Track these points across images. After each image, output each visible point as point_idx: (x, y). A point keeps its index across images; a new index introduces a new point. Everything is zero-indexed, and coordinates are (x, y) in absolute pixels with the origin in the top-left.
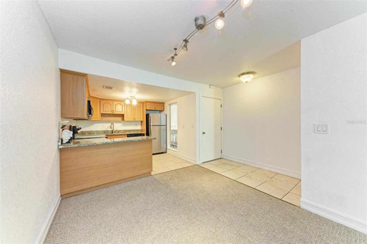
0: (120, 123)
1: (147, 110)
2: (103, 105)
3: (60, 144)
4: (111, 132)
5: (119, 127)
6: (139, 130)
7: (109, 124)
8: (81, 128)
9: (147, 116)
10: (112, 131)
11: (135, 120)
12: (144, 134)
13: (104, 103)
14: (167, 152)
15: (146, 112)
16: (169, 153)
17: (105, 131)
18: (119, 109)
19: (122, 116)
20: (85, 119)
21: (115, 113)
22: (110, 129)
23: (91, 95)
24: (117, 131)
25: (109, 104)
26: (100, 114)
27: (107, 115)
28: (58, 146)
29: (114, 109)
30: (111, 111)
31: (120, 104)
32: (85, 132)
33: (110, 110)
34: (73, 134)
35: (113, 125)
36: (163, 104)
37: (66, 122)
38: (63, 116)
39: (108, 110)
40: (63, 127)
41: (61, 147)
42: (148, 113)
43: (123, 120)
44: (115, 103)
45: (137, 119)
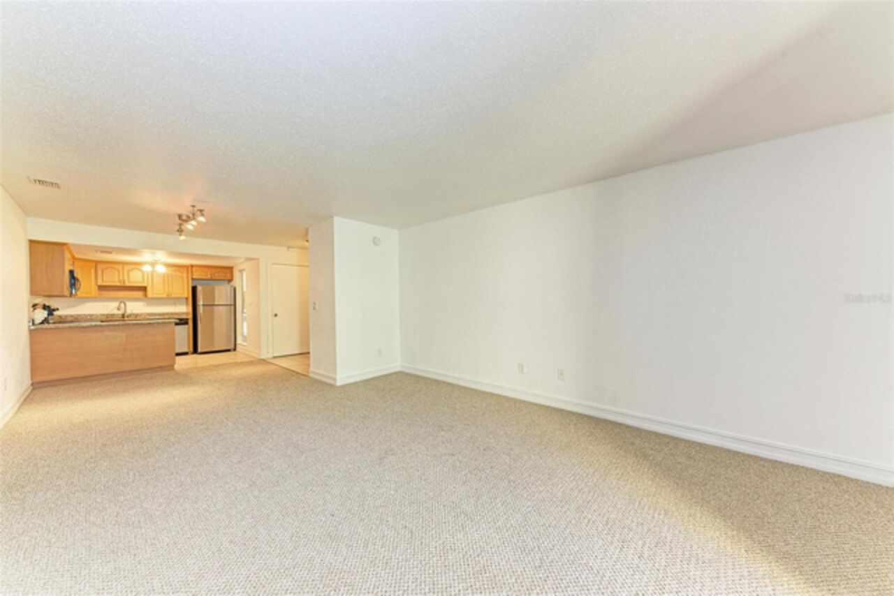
0: (138, 301)
1: (193, 279)
2: (103, 272)
3: (31, 324)
4: (119, 316)
5: (136, 307)
6: (183, 314)
7: (115, 304)
8: (58, 309)
9: (194, 289)
11: (169, 297)
12: (187, 319)
13: (105, 268)
14: (238, 349)
15: (192, 283)
16: (241, 351)
18: (135, 278)
19: (144, 289)
20: (66, 297)
21: (127, 284)
23: (76, 256)
25: (114, 268)
26: (97, 288)
27: (111, 289)
28: (29, 326)
29: (126, 278)
30: (120, 281)
31: (138, 269)
33: (117, 279)
34: (48, 315)
35: (125, 305)
36: (230, 269)
37: (39, 300)
38: (34, 292)
39: (111, 278)
40: (35, 306)
41: (32, 327)
42: (194, 285)
43: (146, 295)
44: (126, 268)
45: (175, 294)
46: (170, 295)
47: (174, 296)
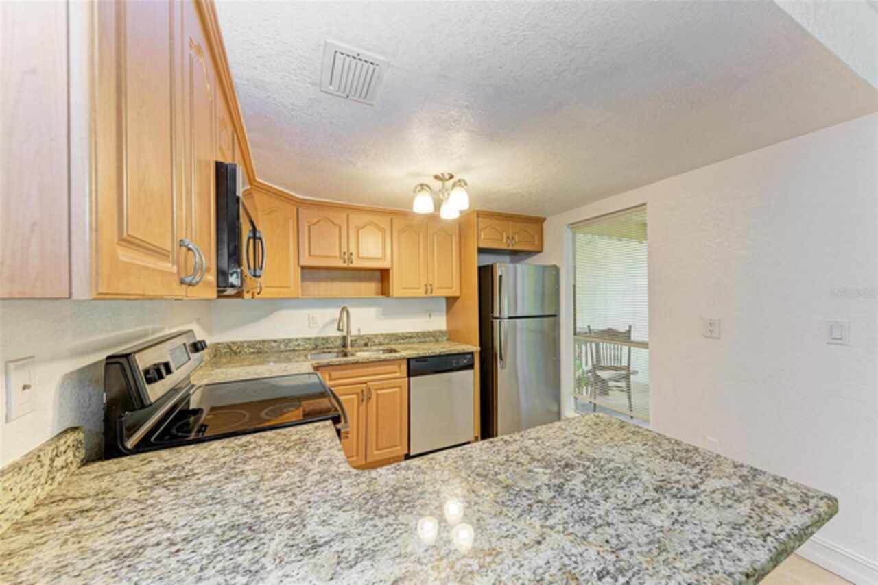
0: (370, 306)
1: (481, 250)
2: (309, 227)
4: (339, 342)
5: (368, 320)
7: (335, 313)
9: (485, 275)
10: (344, 338)
11: (429, 294)
12: (472, 354)
13: (315, 221)
15: (479, 261)
17: (316, 339)
19: (379, 275)
21: (357, 264)
22: (332, 332)
24: (361, 337)
25: (334, 224)
26: (299, 271)
27: (323, 273)
29: (353, 249)
30: (342, 255)
31: (377, 226)
32: (241, 345)
33: (337, 252)
35: (348, 312)
43: (385, 291)
44: (356, 219)
45: (438, 288)
46: (429, 291)
47: (436, 293)
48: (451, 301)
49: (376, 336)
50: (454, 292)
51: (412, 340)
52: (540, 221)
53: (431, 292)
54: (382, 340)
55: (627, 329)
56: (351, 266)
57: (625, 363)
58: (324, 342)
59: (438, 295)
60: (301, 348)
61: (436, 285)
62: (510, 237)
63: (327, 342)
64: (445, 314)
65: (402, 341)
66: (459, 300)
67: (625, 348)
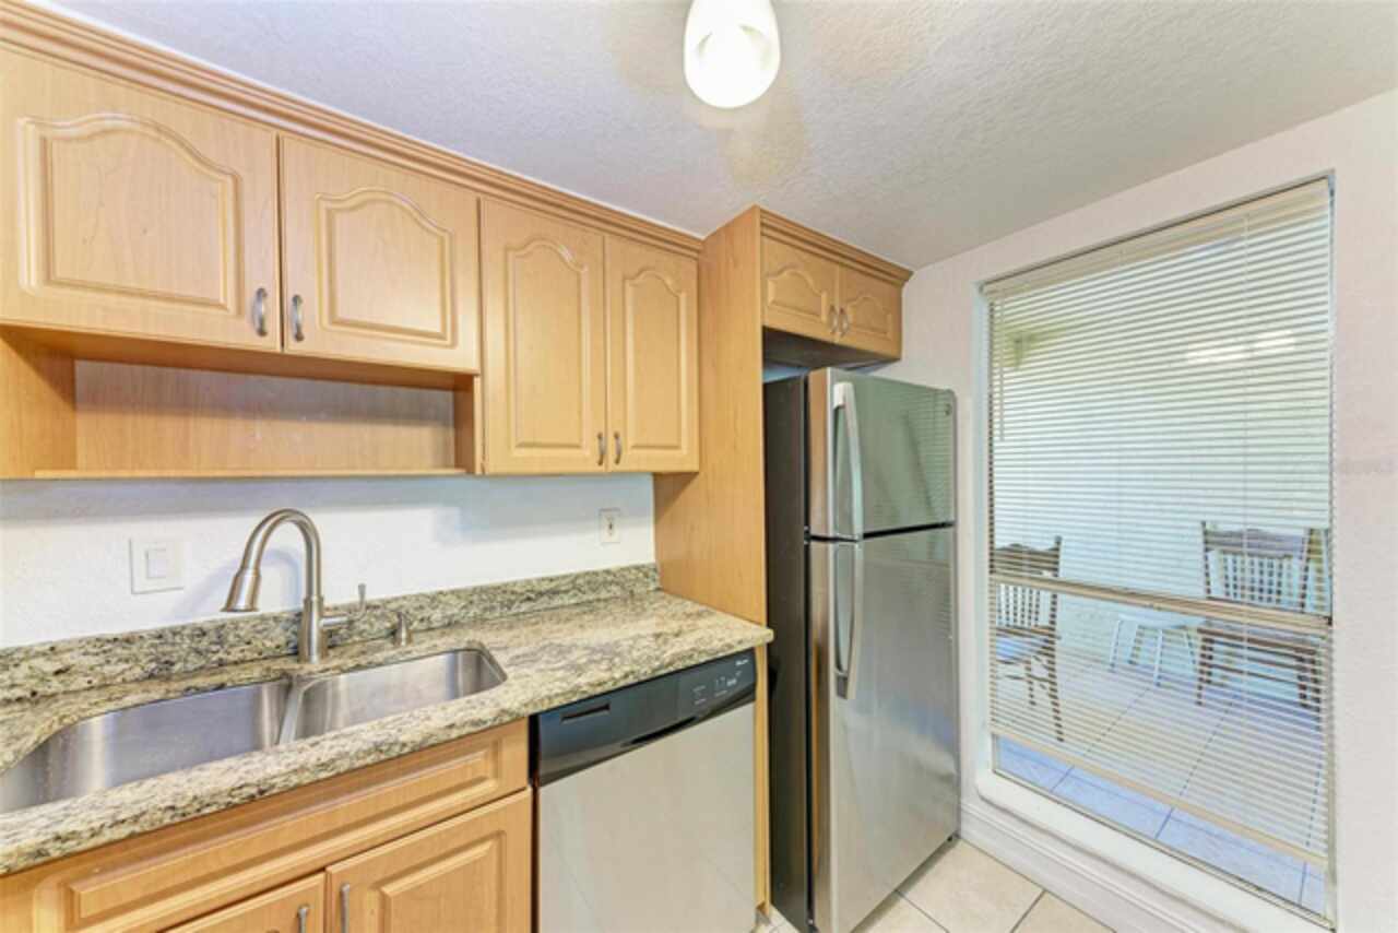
10: (301, 618)
11: (611, 466)
17: (161, 636)
24: (370, 609)
30: (250, 304)
43: (462, 455)
45: (636, 447)
46: (611, 455)
47: (635, 460)
48: (669, 487)
49: (434, 599)
50: (682, 459)
51: (557, 601)
52: (899, 277)
53: (617, 462)
54: (454, 610)
55: (1052, 544)
56: (293, 348)
57: (1044, 620)
58: (204, 644)
59: (634, 467)
60: (82, 682)
61: (630, 440)
62: (838, 310)
63: (221, 641)
64: (651, 518)
65: (525, 607)
66: (696, 481)
67: (1046, 597)
